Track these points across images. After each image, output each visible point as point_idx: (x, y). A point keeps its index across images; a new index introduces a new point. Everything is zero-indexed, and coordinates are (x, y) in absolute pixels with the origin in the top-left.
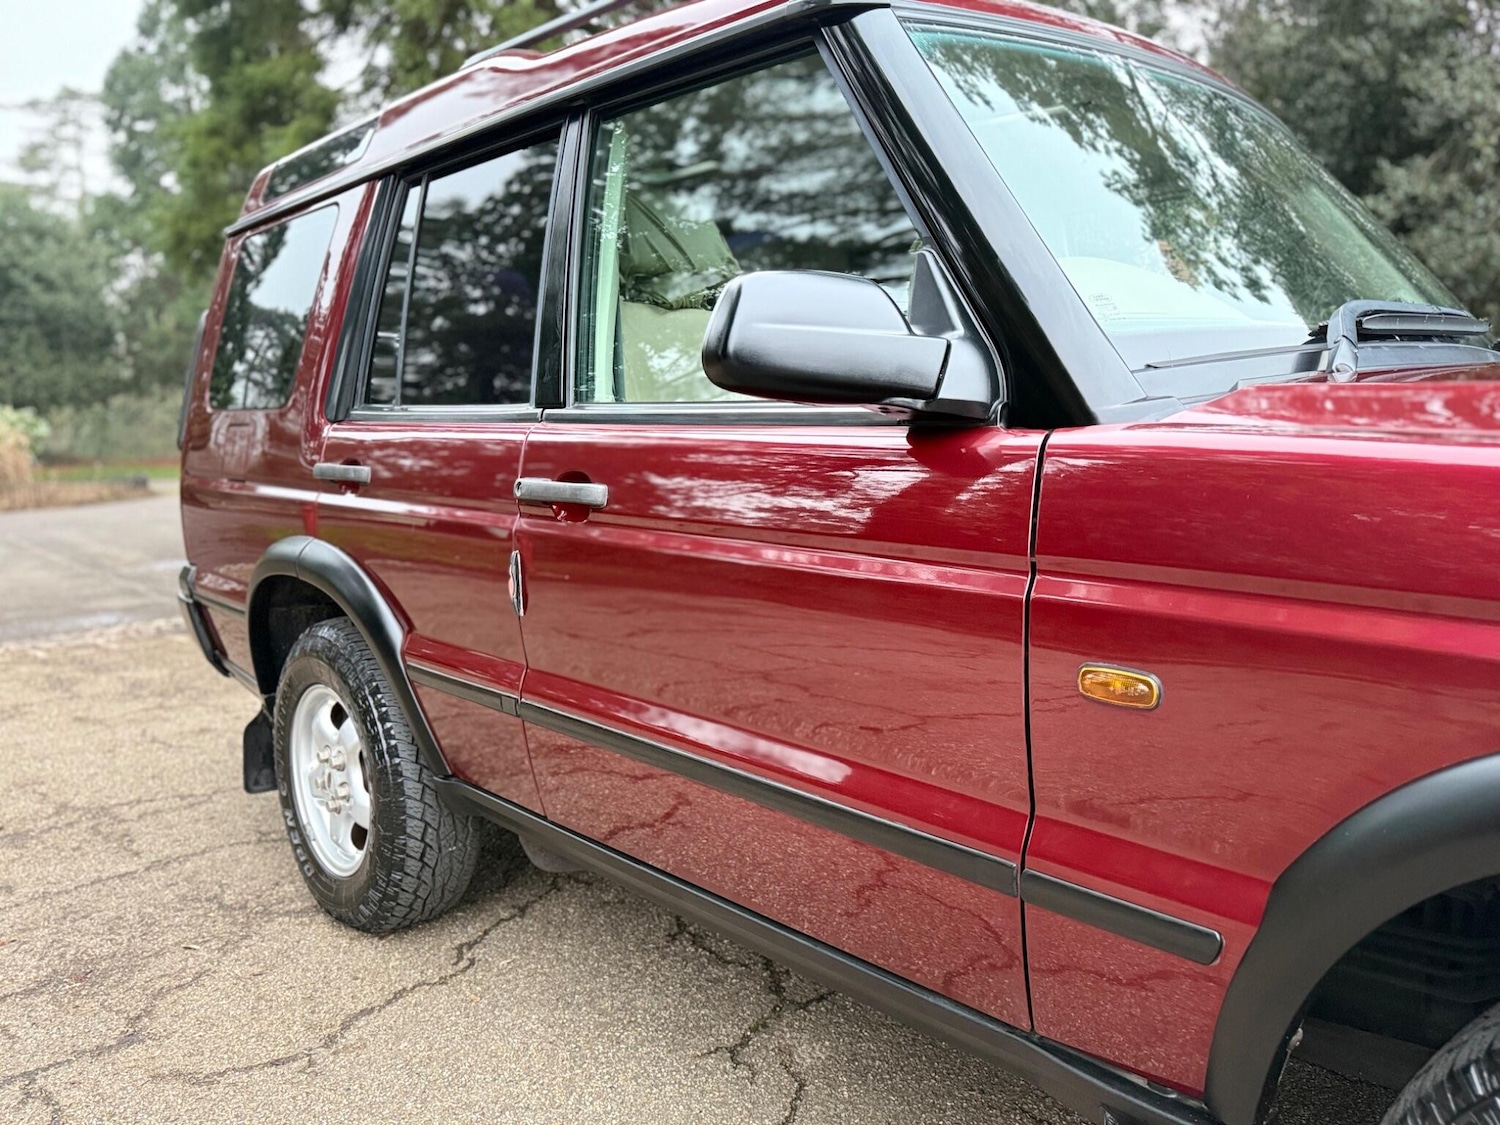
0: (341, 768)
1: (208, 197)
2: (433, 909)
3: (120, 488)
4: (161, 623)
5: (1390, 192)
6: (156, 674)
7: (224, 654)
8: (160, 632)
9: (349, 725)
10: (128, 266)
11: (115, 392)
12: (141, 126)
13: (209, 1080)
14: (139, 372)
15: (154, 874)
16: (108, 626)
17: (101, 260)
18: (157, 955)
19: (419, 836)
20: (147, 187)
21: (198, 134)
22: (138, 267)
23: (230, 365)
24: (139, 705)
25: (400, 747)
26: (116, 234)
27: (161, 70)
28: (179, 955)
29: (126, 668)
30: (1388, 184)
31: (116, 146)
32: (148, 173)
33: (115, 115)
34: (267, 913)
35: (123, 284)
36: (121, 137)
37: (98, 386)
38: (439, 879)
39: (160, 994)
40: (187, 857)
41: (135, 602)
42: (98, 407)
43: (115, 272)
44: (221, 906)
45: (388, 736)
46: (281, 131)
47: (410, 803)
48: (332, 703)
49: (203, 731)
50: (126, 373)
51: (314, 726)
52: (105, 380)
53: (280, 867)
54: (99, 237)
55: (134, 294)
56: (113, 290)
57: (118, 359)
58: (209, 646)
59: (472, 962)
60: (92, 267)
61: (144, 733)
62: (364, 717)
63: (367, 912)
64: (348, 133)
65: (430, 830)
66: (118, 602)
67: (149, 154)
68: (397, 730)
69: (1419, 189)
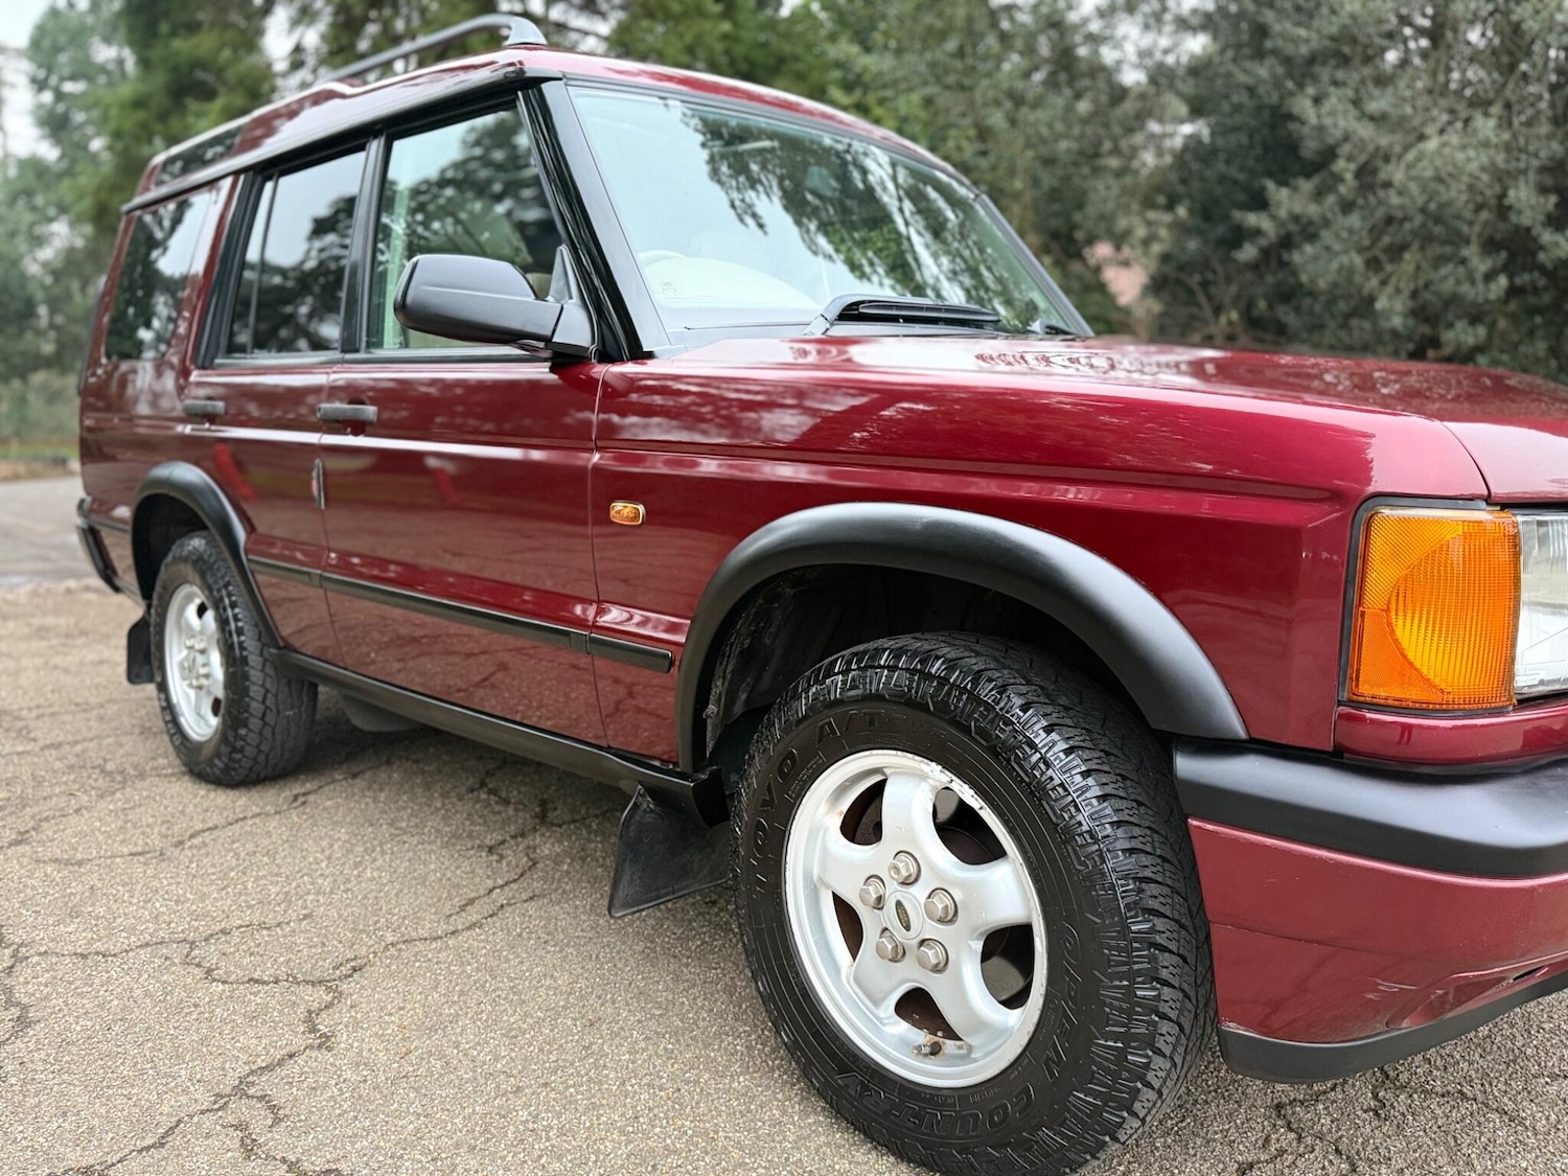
0: (203, 652)
1: (131, 169)
2: (276, 765)
3: (38, 467)
4: (72, 583)
5: (1273, 210)
6: (62, 621)
7: (115, 572)
8: (69, 591)
9: (210, 615)
10: (52, 234)
11: (36, 369)
12: (69, 87)
13: (80, 863)
14: (61, 345)
15: (47, 752)
16: (18, 585)
17: (24, 227)
18: (45, 798)
19: (260, 699)
20: (75, 151)
21: (123, 106)
22: (62, 235)
23: (134, 329)
24: (44, 644)
25: (246, 628)
26: (39, 200)
27: (92, 29)
28: (64, 798)
29: (34, 616)
30: (1271, 202)
31: (40, 106)
32: (76, 137)
33: (41, 74)
34: (142, 776)
35: (46, 253)
36: (47, 97)
37: (18, 360)
38: (278, 737)
39: (47, 819)
40: (76, 743)
41: (46, 566)
42: (16, 384)
43: (38, 241)
44: (102, 771)
45: (236, 619)
46: (206, 106)
47: (252, 672)
48: (198, 601)
49: (101, 662)
50: (48, 348)
51: (183, 622)
52: (24, 354)
53: (157, 748)
54: (21, 203)
55: (58, 265)
56: (35, 260)
57: (39, 333)
58: (101, 565)
59: (304, 803)
60: (13, 234)
61: (47, 663)
62: (218, 605)
63: (220, 765)
64: (288, 105)
65: (269, 696)
66: (29, 566)
67: (79, 117)
68: (241, 615)
69: (1298, 209)
